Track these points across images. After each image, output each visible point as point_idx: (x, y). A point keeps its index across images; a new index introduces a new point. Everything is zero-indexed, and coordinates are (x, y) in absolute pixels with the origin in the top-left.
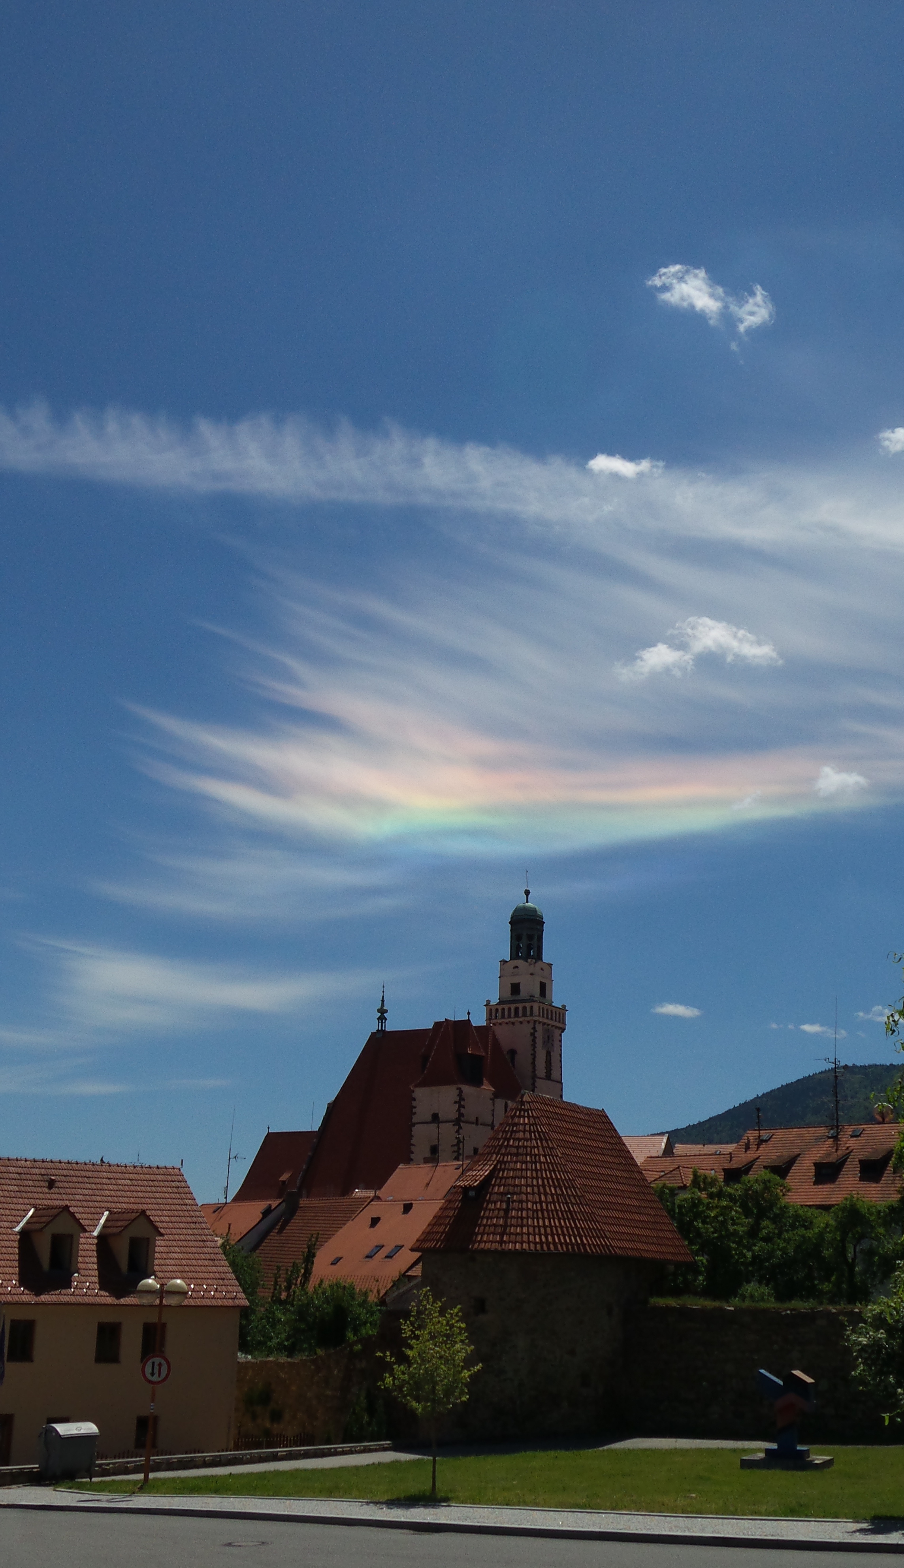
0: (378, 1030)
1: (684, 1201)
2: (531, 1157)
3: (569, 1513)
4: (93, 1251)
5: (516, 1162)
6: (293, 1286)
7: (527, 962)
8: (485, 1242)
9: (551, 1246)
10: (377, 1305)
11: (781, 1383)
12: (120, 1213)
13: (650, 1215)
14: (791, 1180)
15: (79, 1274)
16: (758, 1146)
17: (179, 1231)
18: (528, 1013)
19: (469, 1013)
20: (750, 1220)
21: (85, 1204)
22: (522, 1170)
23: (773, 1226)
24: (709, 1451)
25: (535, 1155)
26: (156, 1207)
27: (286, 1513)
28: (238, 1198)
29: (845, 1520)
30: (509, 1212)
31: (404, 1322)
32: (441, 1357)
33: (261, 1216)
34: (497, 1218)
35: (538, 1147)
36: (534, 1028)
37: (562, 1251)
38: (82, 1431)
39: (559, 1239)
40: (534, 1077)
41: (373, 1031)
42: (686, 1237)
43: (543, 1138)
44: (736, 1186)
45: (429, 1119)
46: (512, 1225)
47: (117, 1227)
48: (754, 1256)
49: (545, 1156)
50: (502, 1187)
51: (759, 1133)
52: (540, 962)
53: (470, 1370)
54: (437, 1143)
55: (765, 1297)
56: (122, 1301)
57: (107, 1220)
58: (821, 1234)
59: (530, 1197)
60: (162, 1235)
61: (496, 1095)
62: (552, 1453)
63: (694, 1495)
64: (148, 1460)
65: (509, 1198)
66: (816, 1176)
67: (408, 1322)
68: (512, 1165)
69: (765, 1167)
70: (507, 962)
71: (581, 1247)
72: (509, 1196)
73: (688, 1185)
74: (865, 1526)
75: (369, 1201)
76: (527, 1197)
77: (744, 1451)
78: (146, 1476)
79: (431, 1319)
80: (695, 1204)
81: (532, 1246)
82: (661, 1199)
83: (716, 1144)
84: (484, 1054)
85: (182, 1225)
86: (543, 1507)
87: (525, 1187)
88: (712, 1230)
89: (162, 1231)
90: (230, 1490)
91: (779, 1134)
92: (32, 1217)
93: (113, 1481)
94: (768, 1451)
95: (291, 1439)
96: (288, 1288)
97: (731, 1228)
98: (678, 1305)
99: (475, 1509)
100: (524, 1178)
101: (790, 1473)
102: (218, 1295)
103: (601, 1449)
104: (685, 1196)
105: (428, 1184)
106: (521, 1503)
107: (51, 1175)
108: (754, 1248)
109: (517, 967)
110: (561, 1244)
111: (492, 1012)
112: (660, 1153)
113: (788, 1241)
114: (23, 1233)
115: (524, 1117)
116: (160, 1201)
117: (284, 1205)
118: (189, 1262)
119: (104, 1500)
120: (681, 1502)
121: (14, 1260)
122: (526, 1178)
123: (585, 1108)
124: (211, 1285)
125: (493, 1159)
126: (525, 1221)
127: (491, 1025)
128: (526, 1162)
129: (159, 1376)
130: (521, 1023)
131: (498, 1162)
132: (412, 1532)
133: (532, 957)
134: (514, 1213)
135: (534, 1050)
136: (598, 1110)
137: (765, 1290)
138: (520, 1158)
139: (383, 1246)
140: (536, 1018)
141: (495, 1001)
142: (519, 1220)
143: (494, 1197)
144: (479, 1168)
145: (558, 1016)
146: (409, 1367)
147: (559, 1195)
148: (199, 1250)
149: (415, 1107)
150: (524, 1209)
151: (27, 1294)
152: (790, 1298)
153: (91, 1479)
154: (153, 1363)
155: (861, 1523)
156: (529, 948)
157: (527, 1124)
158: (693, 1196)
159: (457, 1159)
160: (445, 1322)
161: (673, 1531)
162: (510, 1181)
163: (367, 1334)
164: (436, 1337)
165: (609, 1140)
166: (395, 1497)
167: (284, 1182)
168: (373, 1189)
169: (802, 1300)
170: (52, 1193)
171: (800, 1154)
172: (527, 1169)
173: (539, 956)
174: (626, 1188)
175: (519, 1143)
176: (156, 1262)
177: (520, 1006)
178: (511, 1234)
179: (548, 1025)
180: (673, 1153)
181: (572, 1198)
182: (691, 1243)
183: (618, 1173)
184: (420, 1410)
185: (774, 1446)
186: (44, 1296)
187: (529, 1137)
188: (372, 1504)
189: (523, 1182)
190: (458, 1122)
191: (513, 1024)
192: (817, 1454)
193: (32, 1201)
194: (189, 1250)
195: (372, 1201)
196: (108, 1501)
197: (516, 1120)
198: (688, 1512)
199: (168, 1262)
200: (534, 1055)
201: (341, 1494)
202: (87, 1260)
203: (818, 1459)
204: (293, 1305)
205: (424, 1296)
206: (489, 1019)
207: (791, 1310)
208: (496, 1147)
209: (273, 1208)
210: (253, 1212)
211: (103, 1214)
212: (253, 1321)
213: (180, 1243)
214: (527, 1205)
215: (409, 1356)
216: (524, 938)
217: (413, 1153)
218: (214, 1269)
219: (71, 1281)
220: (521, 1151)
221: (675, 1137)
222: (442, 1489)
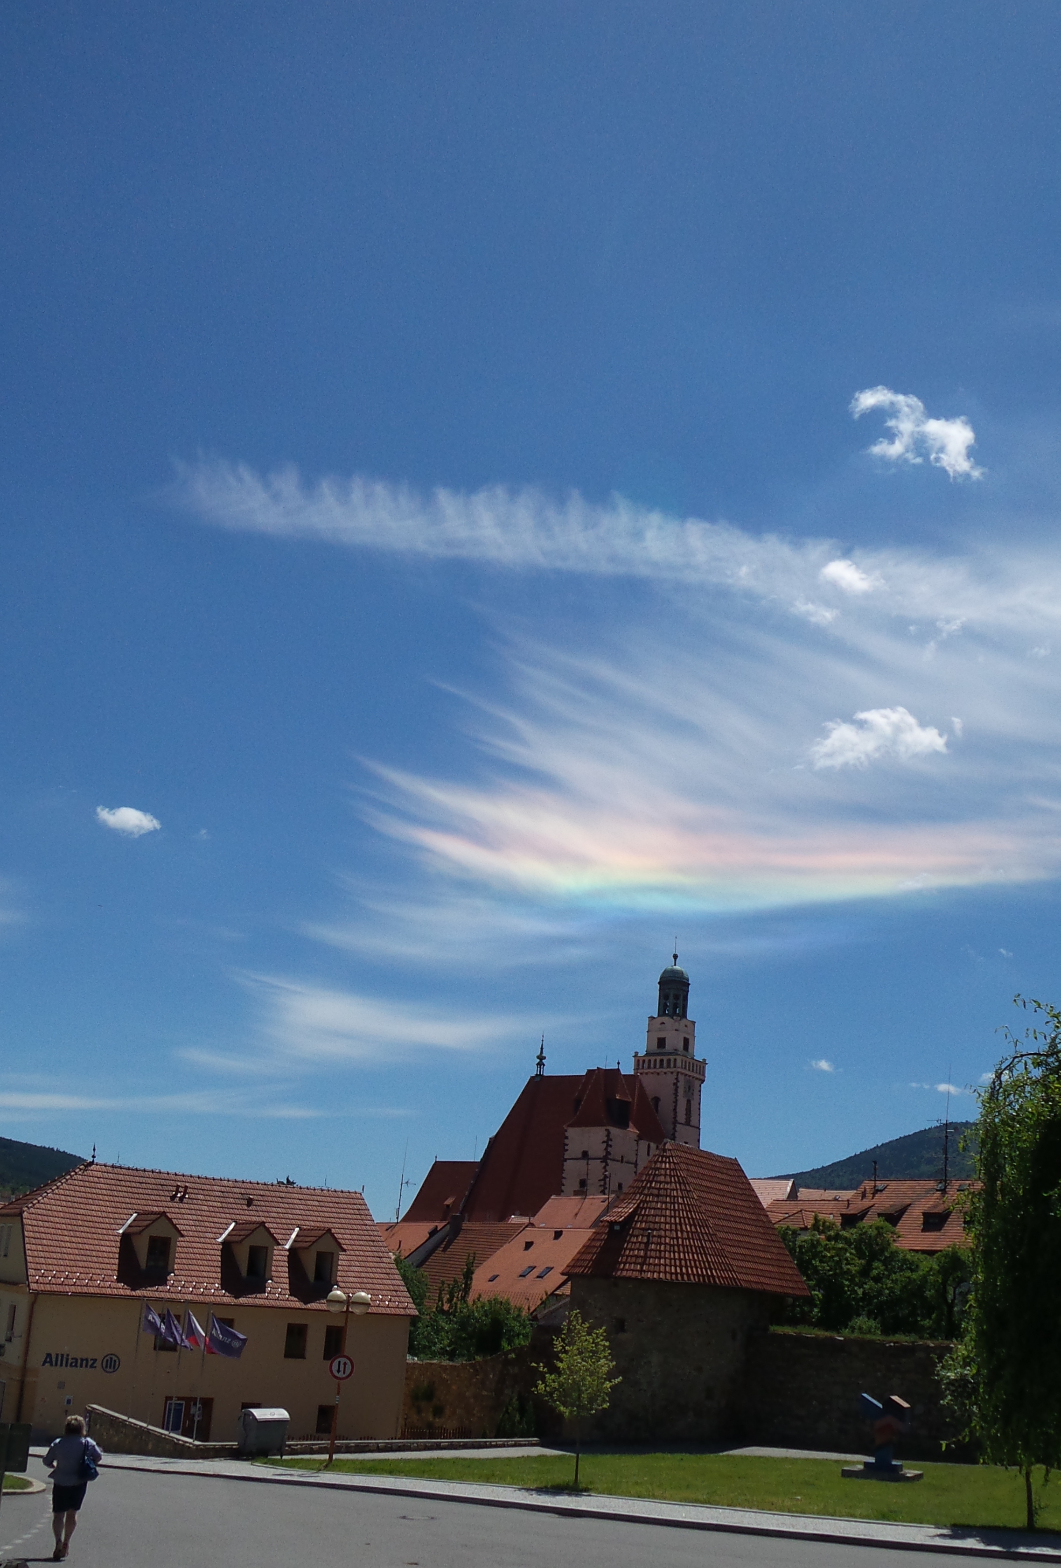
0: (537, 1075)
1: (804, 1242)
2: (671, 1199)
3: (691, 1507)
4: (285, 1261)
5: (657, 1202)
6: (455, 1299)
7: (672, 1018)
8: (627, 1270)
9: (685, 1276)
10: (530, 1320)
11: (881, 1406)
12: (309, 1230)
13: (773, 1253)
14: (902, 1227)
15: (272, 1281)
16: (874, 1194)
17: (360, 1248)
18: (672, 1065)
19: (619, 1063)
20: (863, 1262)
21: (278, 1220)
22: (661, 1209)
23: (883, 1268)
24: (815, 1461)
25: (674, 1197)
26: (340, 1226)
27: (451, 1494)
28: (408, 1218)
29: (928, 1526)
30: (649, 1245)
31: (556, 1338)
32: (587, 1370)
33: (428, 1236)
34: (639, 1250)
35: (677, 1190)
36: (677, 1079)
37: (694, 1282)
38: (275, 1417)
39: (692, 1271)
40: (675, 1122)
41: (532, 1075)
42: (804, 1273)
43: (682, 1182)
44: (854, 1231)
45: (580, 1156)
46: (651, 1257)
47: (306, 1242)
48: (864, 1293)
49: (682, 1198)
50: (644, 1223)
51: (875, 1183)
52: (684, 1020)
53: (611, 1382)
54: (586, 1178)
55: (873, 1330)
56: (309, 1306)
57: (297, 1236)
58: (924, 1278)
59: (668, 1233)
60: (344, 1250)
61: (640, 1137)
62: (678, 1456)
63: (799, 1498)
64: (332, 1443)
65: (649, 1233)
66: (924, 1224)
67: (560, 1339)
68: (653, 1205)
69: (879, 1215)
70: (654, 1018)
71: (711, 1278)
72: (650, 1231)
73: (809, 1227)
74: (945, 1532)
75: (524, 1226)
76: (665, 1233)
77: (846, 1462)
78: (331, 1457)
79: (579, 1338)
80: (814, 1245)
81: (668, 1276)
82: (784, 1239)
83: (836, 1189)
84: (631, 1100)
85: (361, 1243)
86: (669, 1500)
87: (664, 1225)
88: (828, 1268)
89: (344, 1246)
90: (402, 1472)
91: (893, 1185)
92: (232, 1230)
93: (302, 1459)
94: (866, 1464)
95: (450, 1432)
96: (450, 1301)
97: (845, 1268)
98: (795, 1333)
99: (611, 1499)
100: (664, 1216)
101: (884, 1483)
102: (391, 1304)
103: (721, 1454)
104: (806, 1238)
105: (576, 1214)
106: (651, 1496)
107: (250, 1194)
108: (865, 1286)
109: (663, 1023)
110: (694, 1275)
111: (639, 1062)
112: (785, 1197)
113: (895, 1282)
114: (224, 1243)
115: (665, 1163)
116: (343, 1221)
117: (448, 1227)
118: (368, 1275)
119: (296, 1475)
120: (788, 1503)
121: (217, 1267)
122: (665, 1216)
123: (720, 1156)
124: (386, 1296)
125: (637, 1198)
126: (663, 1253)
127: (639, 1074)
128: (666, 1203)
129: (344, 1373)
130: (665, 1073)
131: (642, 1201)
132: (557, 1516)
133: (678, 1015)
134: (653, 1247)
135: (676, 1098)
136: (731, 1159)
137: (872, 1323)
138: (661, 1198)
139: (535, 1267)
140: (679, 1070)
141: (642, 1053)
142: (658, 1253)
143: (636, 1232)
144: (624, 1206)
145: (700, 1067)
146: (559, 1376)
147: (694, 1232)
148: (376, 1265)
149: (567, 1145)
150: (663, 1244)
151: (228, 1296)
152: (895, 1332)
153: (282, 1457)
154: (339, 1362)
155: (942, 1528)
156: (675, 1006)
157: (668, 1169)
158: (813, 1238)
159: (603, 1192)
160: (591, 1341)
161: (780, 1527)
162: (650, 1219)
163: (519, 1344)
164: (583, 1353)
165: (740, 1186)
166: (543, 1485)
167: (448, 1206)
168: (527, 1215)
169: (905, 1334)
170: (251, 1210)
171: (911, 1204)
172: (666, 1209)
173: (684, 1015)
174: (753, 1229)
175: (660, 1186)
176: (339, 1273)
177: (665, 1058)
178: (650, 1264)
179: (690, 1076)
180: (797, 1196)
181: (705, 1235)
182: (809, 1279)
183: (747, 1216)
184: (567, 1413)
185: (872, 1460)
186: (242, 1299)
187: (669, 1180)
188: (523, 1490)
189: (663, 1220)
190: (605, 1159)
191: (658, 1074)
192: (909, 1469)
193: (233, 1216)
194: (368, 1264)
195: (527, 1227)
196: (300, 1476)
197: (658, 1165)
198: (793, 1512)
199: (349, 1274)
200: (676, 1102)
201: (497, 1480)
202: (279, 1269)
203: (910, 1473)
204: (454, 1316)
205: (574, 1317)
206: (637, 1068)
207: (894, 1343)
208: (639, 1188)
209: (438, 1229)
210: (419, 1233)
211: (294, 1230)
212: (419, 1328)
213: (360, 1258)
214: (665, 1240)
215: (559, 1368)
216: (671, 997)
217: (563, 1185)
218: (389, 1282)
219: (266, 1287)
220: (662, 1192)
221: (800, 1180)
222: (583, 1481)
